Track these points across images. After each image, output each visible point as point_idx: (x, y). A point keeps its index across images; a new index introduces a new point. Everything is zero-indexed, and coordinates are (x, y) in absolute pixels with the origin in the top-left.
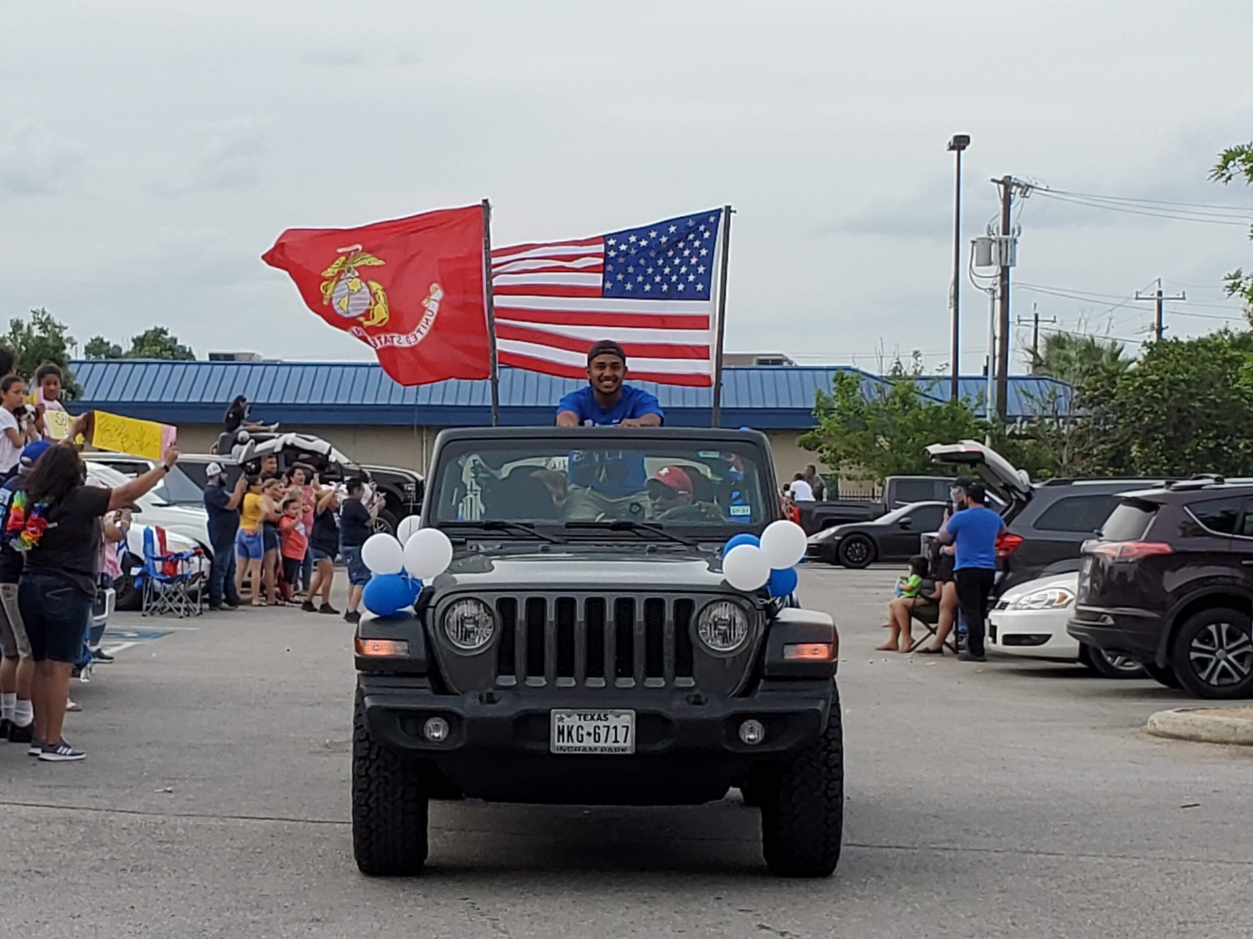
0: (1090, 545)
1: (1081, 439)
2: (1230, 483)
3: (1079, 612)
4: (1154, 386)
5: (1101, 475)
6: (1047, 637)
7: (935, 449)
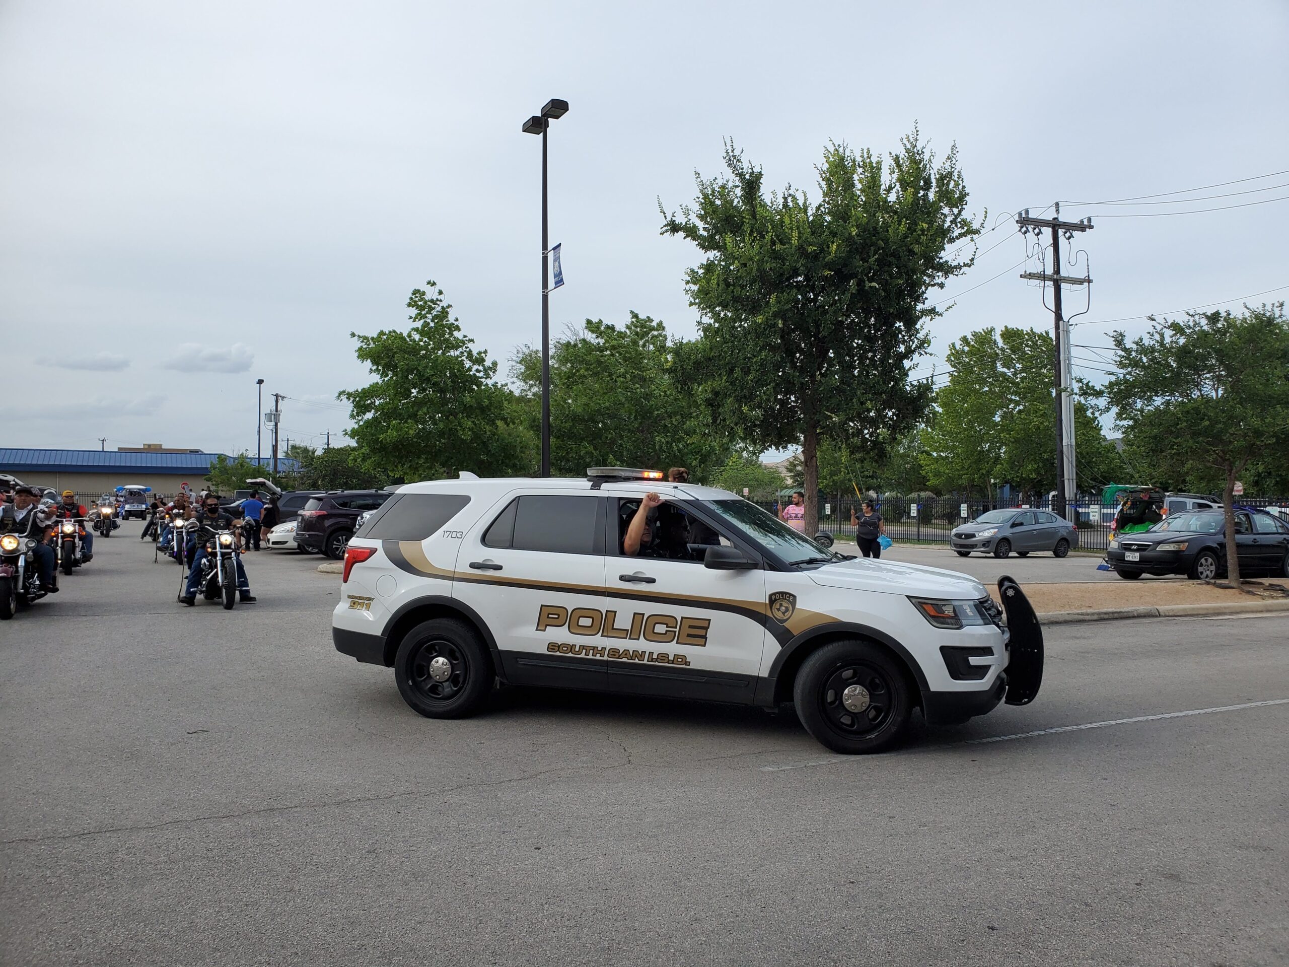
0: (300, 512)
2: (346, 492)
3: (298, 534)
4: (326, 461)
6: (287, 542)
7: (249, 481)
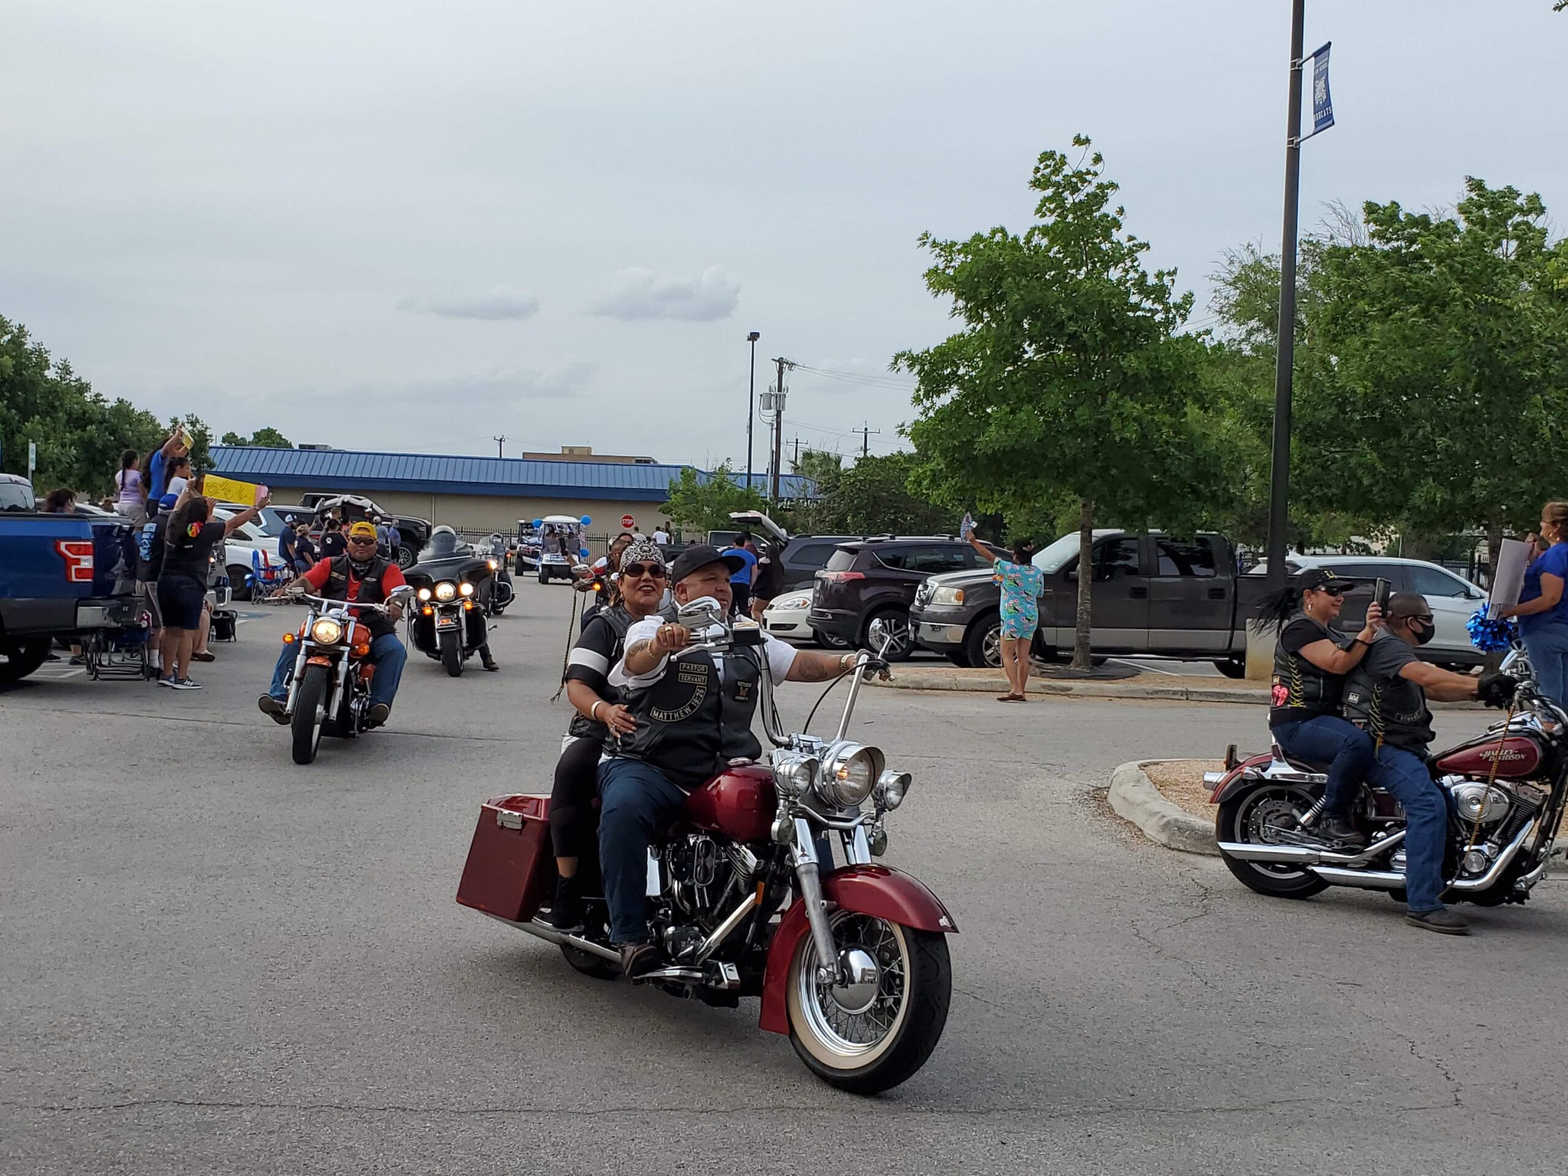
0: (819, 573)
1: (820, 512)
2: (898, 539)
3: (813, 613)
5: (830, 533)
6: (795, 625)
7: (734, 515)
